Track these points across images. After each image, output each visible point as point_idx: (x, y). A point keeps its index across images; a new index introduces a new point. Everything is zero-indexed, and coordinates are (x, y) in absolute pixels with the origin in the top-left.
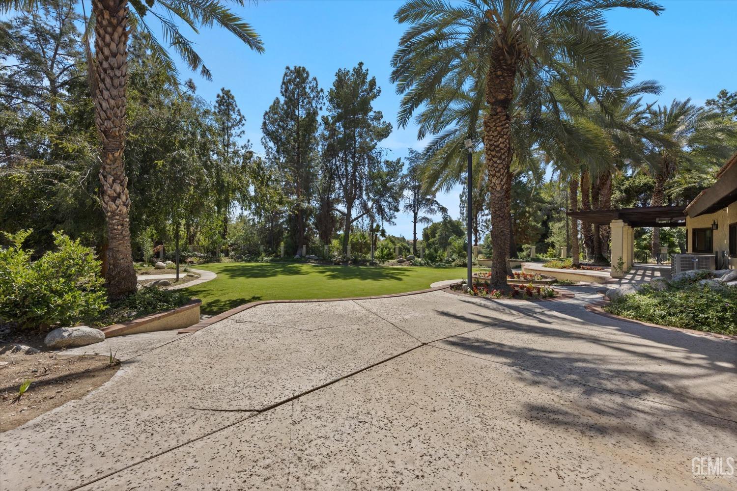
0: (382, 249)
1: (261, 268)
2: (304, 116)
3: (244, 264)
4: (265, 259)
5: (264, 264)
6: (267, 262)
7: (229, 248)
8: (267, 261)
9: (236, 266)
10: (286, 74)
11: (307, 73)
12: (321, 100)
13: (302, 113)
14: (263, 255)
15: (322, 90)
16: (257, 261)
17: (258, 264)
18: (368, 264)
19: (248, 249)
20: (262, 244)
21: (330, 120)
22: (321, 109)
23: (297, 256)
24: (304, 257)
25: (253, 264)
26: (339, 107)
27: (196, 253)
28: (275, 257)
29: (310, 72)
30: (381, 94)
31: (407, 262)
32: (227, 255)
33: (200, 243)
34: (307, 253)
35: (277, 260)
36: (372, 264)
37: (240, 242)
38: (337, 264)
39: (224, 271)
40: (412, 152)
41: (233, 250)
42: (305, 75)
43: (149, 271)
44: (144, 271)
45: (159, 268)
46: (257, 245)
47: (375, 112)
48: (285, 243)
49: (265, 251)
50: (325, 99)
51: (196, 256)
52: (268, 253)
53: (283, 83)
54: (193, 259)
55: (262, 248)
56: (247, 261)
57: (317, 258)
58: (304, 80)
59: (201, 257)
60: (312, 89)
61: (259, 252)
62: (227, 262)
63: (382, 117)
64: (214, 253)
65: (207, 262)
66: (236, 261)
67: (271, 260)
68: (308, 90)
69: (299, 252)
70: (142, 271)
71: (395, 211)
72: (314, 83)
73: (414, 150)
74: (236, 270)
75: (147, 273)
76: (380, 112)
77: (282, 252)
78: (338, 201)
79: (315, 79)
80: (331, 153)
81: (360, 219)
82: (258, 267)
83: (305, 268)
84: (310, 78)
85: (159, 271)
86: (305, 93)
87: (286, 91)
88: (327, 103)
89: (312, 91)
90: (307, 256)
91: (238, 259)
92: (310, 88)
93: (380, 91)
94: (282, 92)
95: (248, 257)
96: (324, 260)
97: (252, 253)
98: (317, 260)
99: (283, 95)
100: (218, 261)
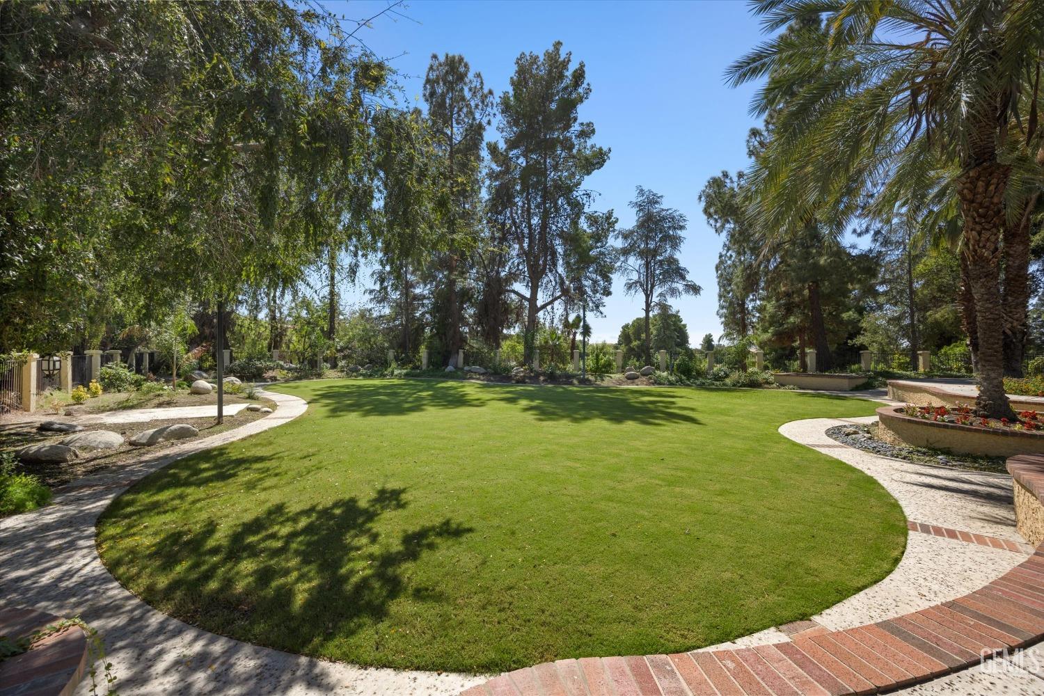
0: (597, 356)
1: (392, 392)
2: (459, 138)
3: (361, 382)
4: (396, 372)
5: (396, 381)
6: (400, 378)
7: (339, 355)
8: (399, 376)
9: (347, 387)
10: (431, 68)
11: (466, 65)
12: (489, 109)
13: (457, 132)
14: (394, 365)
15: (491, 92)
16: (383, 376)
17: (385, 382)
18: (575, 382)
19: (368, 357)
20: (391, 347)
21: (502, 146)
22: (489, 123)
23: (450, 368)
24: (462, 369)
25: (377, 382)
26: (516, 123)
27: (282, 363)
28: (413, 368)
29: (470, 64)
30: (591, 95)
31: (644, 378)
32: (334, 366)
33: (291, 346)
34: (466, 362)
35: (415, 374)
36: (584, 382)
37: (356, 344)
38: (521, 381)
39: (324, 396)
40: (641, 192)
41: (344, 357)
42: (462, 69)
43: (176, 398)
44: (166, 399)
45: (197, 392)
46: (382, 349)
47: (582, 124)
48: (427, 347)
49: (397, 359)
50: (495, 108)
51: (282, 368)
52: (403, 363)
53: (428, 81)
54: (276, 373)
55: (391, 354)
56: (366, 376)
57: (483, 370)
58: (461, 78)
59: (290, 370)
60: (474, 92)
61: (386, 361)
62: (333, 379)
63: (593, 131)
64: (313, 363)
65: (299, 378)
66: (349, 376)
67: (407, 375)
68: (467, 94)
69: (451, 361)
70: (161, 399)
71: (603, 294)
72: (476, 83)
73: (646, 188)
74: (345, 395)
75: (169, 404)
76: (589, 124)
77: (424, 361)
78: (513, 277)
79: (478, 75)
80: (502, 198)
81: (549, 308)
82: (384, 387)
83: (471, 389)
84: (471, 75)
85: (196, 398)
86: (463, 99)
87: (432, 94)
88: (499, 117)
89: (474, 94)
90: (466, 368)
91: (352, 372)
92: (470, 90)
93: (589, 90)
94: (424, 95)
95: (368, 368)
96: (498, 375)
97: (376, 364)
98: (483, 374)
99: (427, 100)
100: (319, 376)
